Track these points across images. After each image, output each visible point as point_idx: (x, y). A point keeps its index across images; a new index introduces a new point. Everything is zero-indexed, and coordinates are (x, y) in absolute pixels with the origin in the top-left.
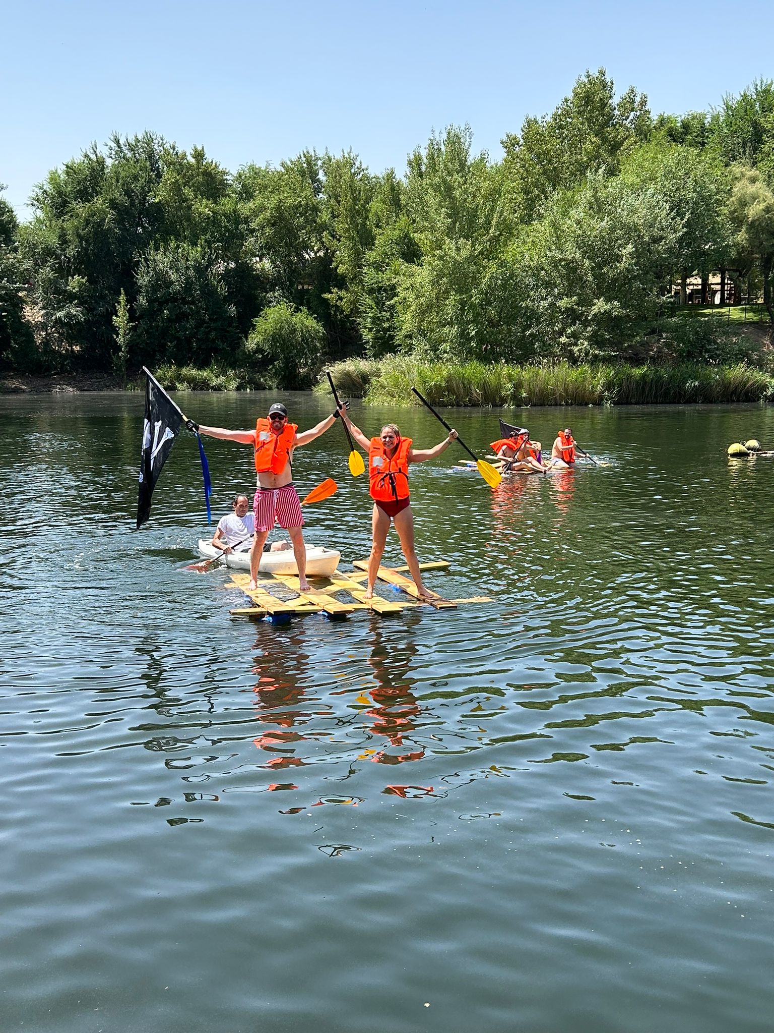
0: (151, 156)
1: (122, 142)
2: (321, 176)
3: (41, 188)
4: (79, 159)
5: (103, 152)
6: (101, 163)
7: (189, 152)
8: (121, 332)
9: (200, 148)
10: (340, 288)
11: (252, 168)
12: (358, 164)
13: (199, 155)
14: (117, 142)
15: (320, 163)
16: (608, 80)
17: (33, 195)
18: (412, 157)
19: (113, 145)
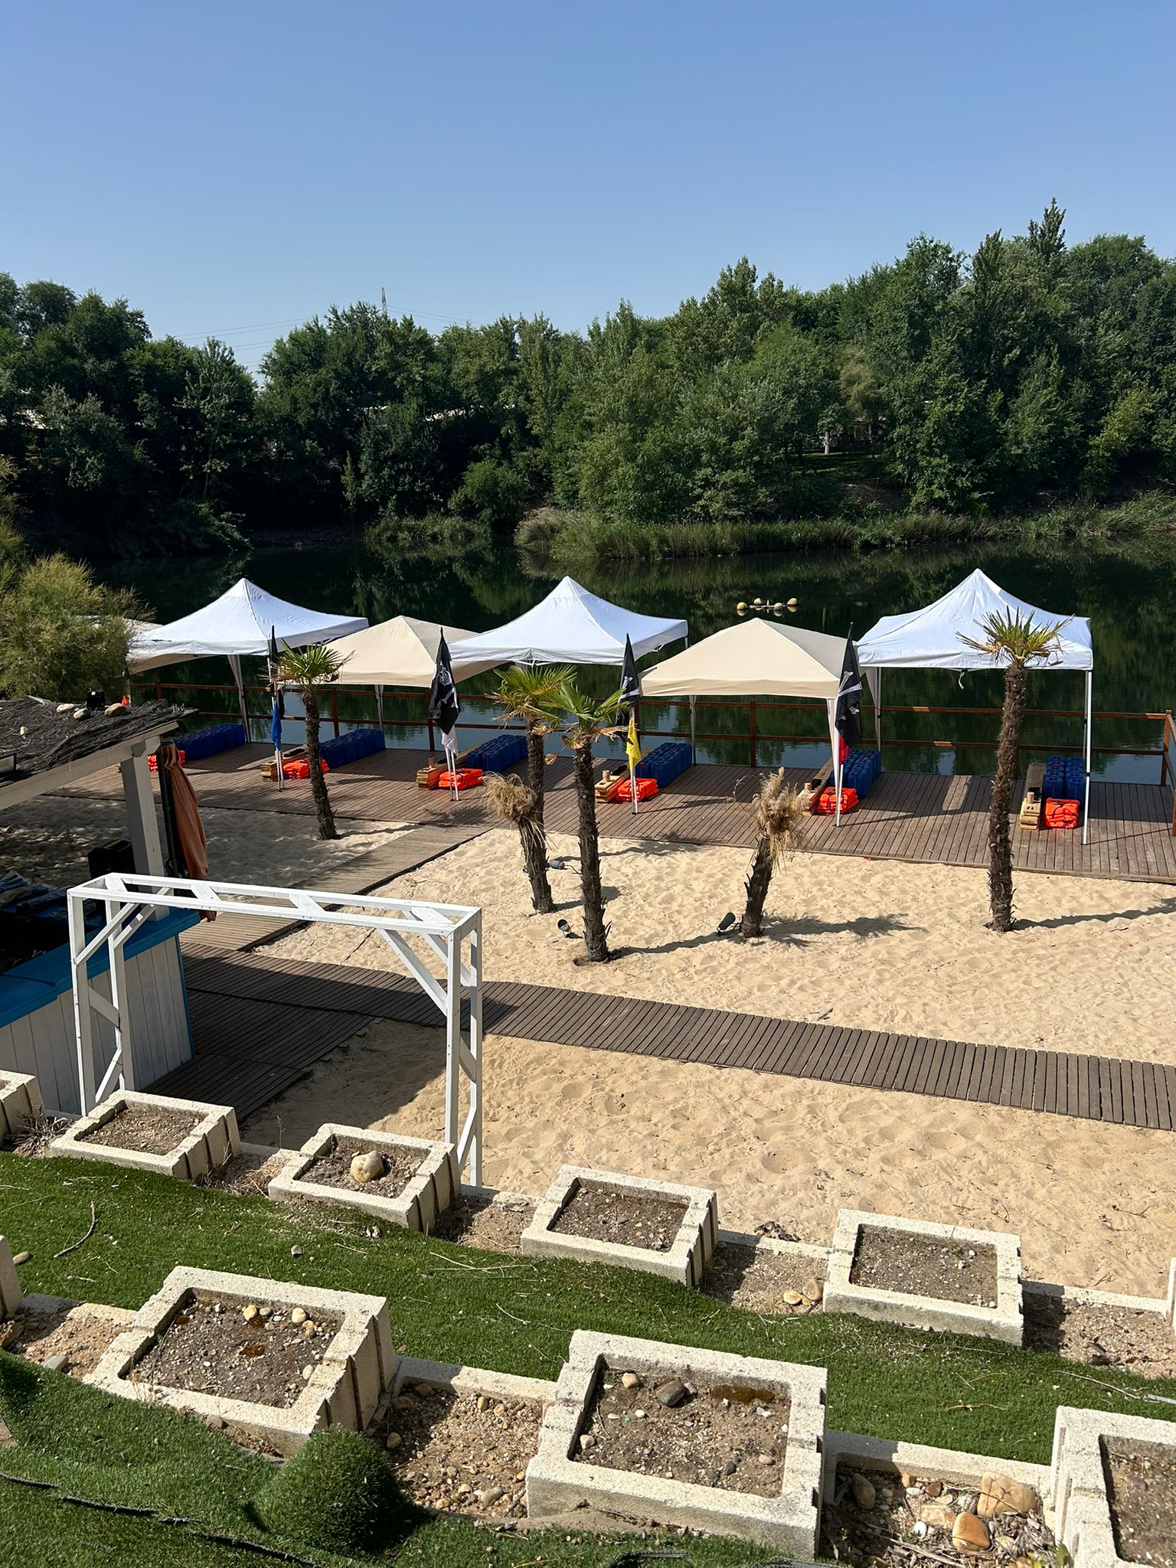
0: (365, 324)
1: (339, 314)
2: (517, 339)
3: (270, 357)
4: (301, 328)
5: (323, 323)
6: (322, 331)
7: (400, 321)
8: (349, 489)
9: (408, 317)
10: (535, 447)
11: (455, 329)
12: (549, 326)
13: (409, 324)
14: (335, 312)
15: (515, 326)
16: (751, 267)
17: (263, 363)
18: (592, 328)
19: (332, 316)
